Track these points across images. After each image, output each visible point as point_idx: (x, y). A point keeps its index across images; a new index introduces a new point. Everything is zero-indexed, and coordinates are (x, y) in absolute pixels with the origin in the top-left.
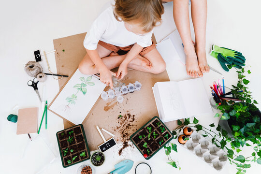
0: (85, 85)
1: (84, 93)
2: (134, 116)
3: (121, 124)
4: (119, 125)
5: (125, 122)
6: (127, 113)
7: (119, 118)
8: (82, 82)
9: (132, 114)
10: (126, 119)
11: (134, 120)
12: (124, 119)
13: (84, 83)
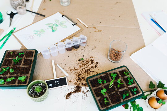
0: (57, 25)
1: (53, 31)
2: (97, 63)
3: (80, 67)
4: (77, 67)
5: (86, 66)
6: (90, 59)
7: (80, 60)
8: (55, 23)
9: (95, 61)
10: (87, 63)
11: (96, 66)
12: (85, 63)
13: (57, 24)
